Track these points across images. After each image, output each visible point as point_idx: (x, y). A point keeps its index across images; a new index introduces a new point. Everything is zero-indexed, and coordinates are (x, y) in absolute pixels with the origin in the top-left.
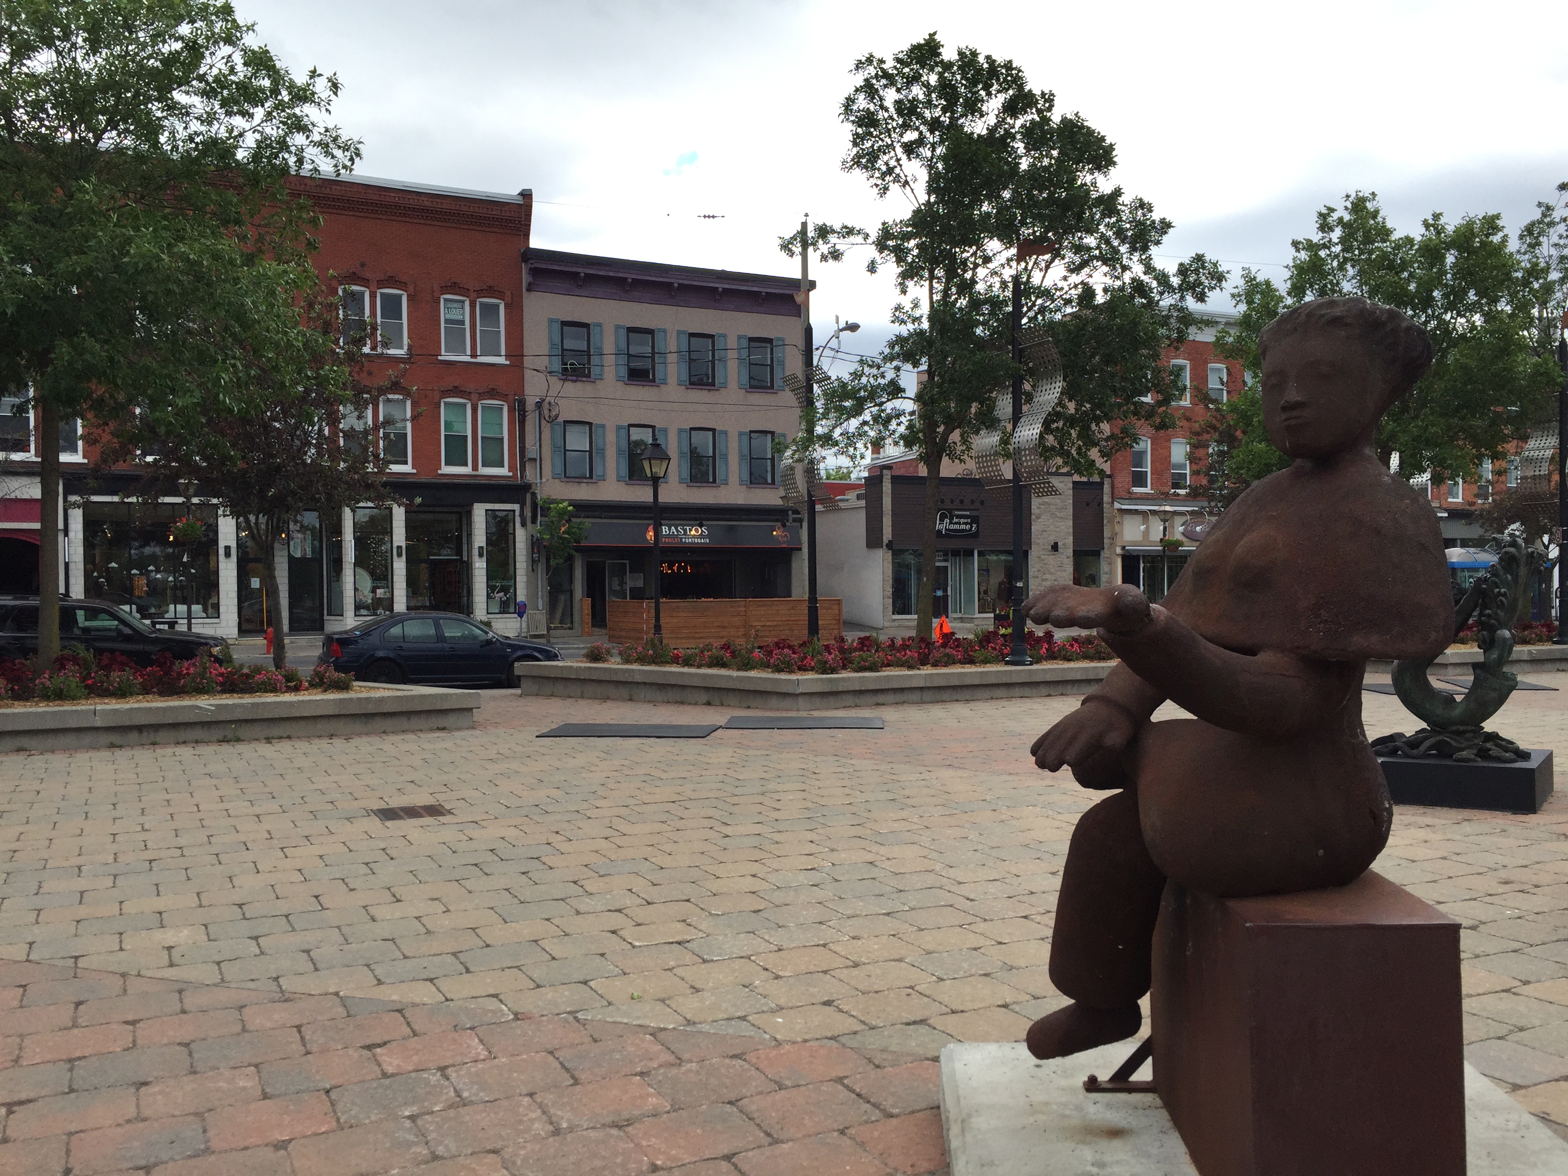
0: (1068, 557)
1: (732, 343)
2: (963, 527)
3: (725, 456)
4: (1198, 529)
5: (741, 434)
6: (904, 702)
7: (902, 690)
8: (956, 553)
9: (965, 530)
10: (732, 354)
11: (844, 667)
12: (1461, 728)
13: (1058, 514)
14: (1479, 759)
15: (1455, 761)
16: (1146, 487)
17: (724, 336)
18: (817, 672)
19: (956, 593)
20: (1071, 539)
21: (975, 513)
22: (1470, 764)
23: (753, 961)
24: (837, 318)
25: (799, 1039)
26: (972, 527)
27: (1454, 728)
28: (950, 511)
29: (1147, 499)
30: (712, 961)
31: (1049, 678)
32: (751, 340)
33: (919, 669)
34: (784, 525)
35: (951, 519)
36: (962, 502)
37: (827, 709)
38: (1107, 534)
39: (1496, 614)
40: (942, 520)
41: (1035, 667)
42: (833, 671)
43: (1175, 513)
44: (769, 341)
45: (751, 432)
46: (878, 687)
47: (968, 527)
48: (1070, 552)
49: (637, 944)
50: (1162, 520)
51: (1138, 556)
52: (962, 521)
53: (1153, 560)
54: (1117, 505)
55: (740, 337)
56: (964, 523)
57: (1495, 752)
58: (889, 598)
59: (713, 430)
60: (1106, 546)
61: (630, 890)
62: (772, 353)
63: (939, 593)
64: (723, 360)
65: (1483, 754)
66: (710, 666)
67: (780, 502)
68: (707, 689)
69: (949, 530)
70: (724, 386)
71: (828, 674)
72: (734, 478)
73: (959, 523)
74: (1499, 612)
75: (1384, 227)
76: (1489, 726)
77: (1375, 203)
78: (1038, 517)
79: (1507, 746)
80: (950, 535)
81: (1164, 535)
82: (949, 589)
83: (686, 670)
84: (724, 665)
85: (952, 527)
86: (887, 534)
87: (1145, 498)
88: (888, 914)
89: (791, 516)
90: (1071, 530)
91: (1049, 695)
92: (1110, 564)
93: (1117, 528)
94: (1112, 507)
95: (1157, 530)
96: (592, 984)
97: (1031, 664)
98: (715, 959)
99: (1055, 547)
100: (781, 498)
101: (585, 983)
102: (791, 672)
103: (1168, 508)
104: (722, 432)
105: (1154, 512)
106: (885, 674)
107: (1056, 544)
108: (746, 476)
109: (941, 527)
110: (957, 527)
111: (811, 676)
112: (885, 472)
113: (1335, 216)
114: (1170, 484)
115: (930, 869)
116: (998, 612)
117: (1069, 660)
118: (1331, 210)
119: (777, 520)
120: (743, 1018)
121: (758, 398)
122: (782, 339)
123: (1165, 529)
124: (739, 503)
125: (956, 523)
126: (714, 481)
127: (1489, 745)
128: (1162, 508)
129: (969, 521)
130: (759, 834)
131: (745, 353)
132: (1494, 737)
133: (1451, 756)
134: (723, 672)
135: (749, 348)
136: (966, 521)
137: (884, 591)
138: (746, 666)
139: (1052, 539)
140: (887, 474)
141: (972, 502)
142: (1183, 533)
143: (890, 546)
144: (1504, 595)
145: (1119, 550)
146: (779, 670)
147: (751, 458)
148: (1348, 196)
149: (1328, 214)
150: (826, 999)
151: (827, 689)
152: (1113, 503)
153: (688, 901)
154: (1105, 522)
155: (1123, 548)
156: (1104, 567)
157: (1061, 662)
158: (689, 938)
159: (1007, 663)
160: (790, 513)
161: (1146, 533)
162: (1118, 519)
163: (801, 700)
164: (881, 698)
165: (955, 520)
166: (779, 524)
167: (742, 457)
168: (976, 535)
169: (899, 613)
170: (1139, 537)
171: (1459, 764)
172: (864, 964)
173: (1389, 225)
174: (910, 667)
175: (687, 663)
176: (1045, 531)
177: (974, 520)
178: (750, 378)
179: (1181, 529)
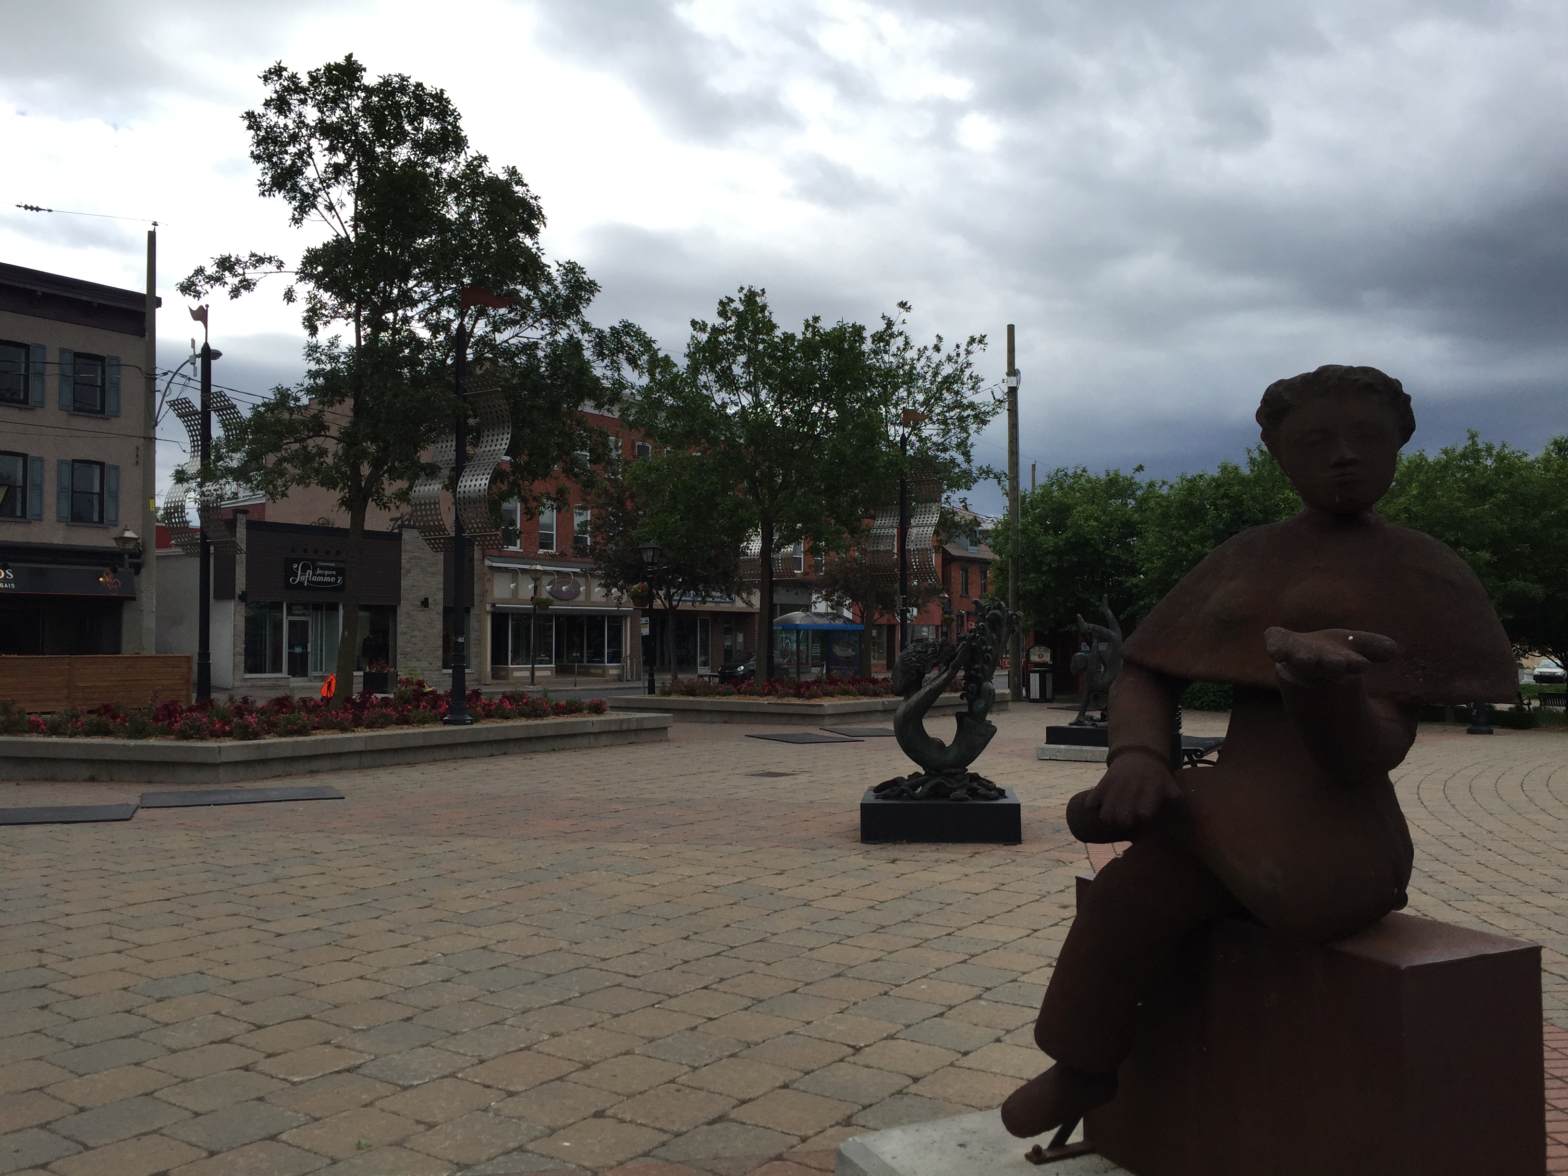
0: (438, 614)
1: (53, 356)
2: (327, 579)
3: (39, 488)
4: (564, 588)
5: (61, 463)
6: (341, 769)
7: (339, 755)
8: (317, 607)
9: (330, 583)
10: (52, 371)
11: (268, 732)
12: (953, 770)
13: (429, 569)
14: (970, 798)
15: (952, 800)
16: (516, 546)
17: (43, 348)
18: (235, 738)
19: (316, 650)
20: (440, 596)
21: (341, 565)
22: (965, 803)
23: (462, 1079)
24: (193, 341)
25: (614, 1163)
26: (337, 580)
27: (948, 771)
28: (313, 562)
29: (517, 558)
30: (411, 1086)
31: (492, 737)
32: (77, 355)
33: (354, 731)
34: (114, 571)
35: (314, 570)
36: (327, 552)
37: (255, 779)
38: (477, 591)
39: (983, 668)
40: (304, 571)
41: (476, 726)
42: (256, 736)
43: (545, 572)
44: (101, 359)
45: (74, 461)
46: (313, 753)
47: (333, 579)
48: (440, 608)
49: (296, 1079)
50: (533, 579)
51: (506, 615)
52: (326, 572)
53: (521, 617)
54: (487, 563)
55: (62, 351)
56: (328, 575)
57: (982, 791)
58: (241, 655)
59: (24, 456)
60: (476, 603)
61: (217, 1013)
62: (103, 373)
63: (298, 650)
64: (41, 375)
65: (973, 793)
66: (88, 734)
67: (113, 544)
68: (91, 762)
69: (312, 582)
70: (41, 404)
71: (250, 739)
72: (50, 514)
73: (324, 576)
74: (985, 666)
75: (770, 321)
76: (972, 768)
77: (763, 298)
78: (408, 572)
79: (988, 785)
80: (313, 587)
81: (535, 593)
82: (309, 645)
83: (54, 739)
84: (107, 733)
85: (315, 579)
86: (241, 584)
87: (514, 557)
88: (562, 1003)
89: (127, 560)
90: (442, 586)
91: (491, 755)
92: (479, 621)
93: (488, 585)
94: (483, 563)
95: (527, 588)
96: (284, 1137)
97: (471, 723)
98: (415, 1083)
99: (425, 603)
100: (115, 539)
101: (273, 1138)
102: (202, 738)
103: (539, 567)
104: (35, 459)
105: (524, 571)
106: (320, 737)
107: (426, 600)
108: (66, 512)
109: (303, 578)
110: (320, 579)
111: (228, 743)
112: (240, 516)
113: (733, 305)
114: (538, 543)
115: (557, 947)
116: (368, 670)
117: (507, 718)
118: (731, 300)
119: (106, 565)
120: (520, 1149)
121: (82, 423)
122: (118, 359)
123: (536, 588)
124: (56, 542)
125: (320, 575)
126: (24, 514)
127: (975, 785)
128: (534, 567)
129: (334, 573)
130: (318, 929)
131: (69, 370)
132: (975, 777)
133: (948, 797)
134: (108, 740)
135: (74, 365)
136: (331, 573)
137: (234, 647)
138: (140, 732)
139: (422, 594)
140: (242, 520)
141: (338, 553)
142: (550, 593)
143: (243, 598)
144: (990, 651)
145: (488, 608)
146: (187, 737)
147: (73, 492)
148: (742, 288)
149: (728, 304)
150: (594, 1110)
151: (254, 757)
152: (483, 560)
153: (308, 1017)
154: (475, 579)
155: (493, 605)
156: (473, 623)
157: (499, 720)
158: (358, 1063)
159: (446, 723)
160: (126, 556)
161: (515, 591)
162: (489, 576)
163: (221, 771)
164: (315, 765)
165: (319, 572)
166: (108, 570)
167: (61, 490)
168: (341, 588)
169: (250, 672)
170: (507, 595)
171: (958, 803)
172: (594, 1063)
173: (774, 320)
174: (344, 730)
175: (54, 730)
176: (414, 586)
177: (340, 572)
178: (75, 401)
179: (548, 588)
